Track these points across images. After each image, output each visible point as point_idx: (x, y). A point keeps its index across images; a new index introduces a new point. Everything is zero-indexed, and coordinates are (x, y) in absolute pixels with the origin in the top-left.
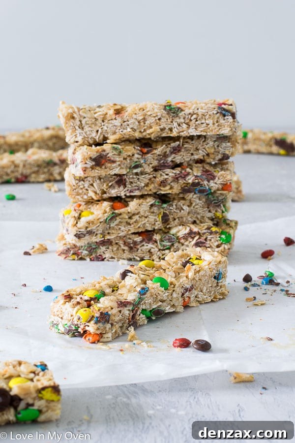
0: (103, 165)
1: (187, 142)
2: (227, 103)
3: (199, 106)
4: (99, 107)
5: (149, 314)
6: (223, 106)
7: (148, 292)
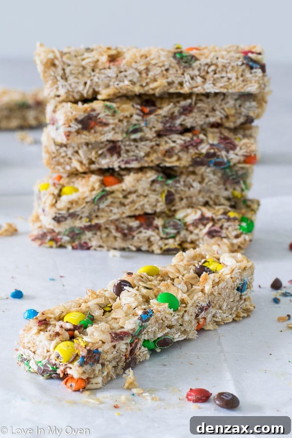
0: (92, 128)
1: (201, 100)
2: (253, 50)
3: (219, 54)
4: (88, 50)
5: (152, 346)
6: (250, 55)
7: (153, 317)
